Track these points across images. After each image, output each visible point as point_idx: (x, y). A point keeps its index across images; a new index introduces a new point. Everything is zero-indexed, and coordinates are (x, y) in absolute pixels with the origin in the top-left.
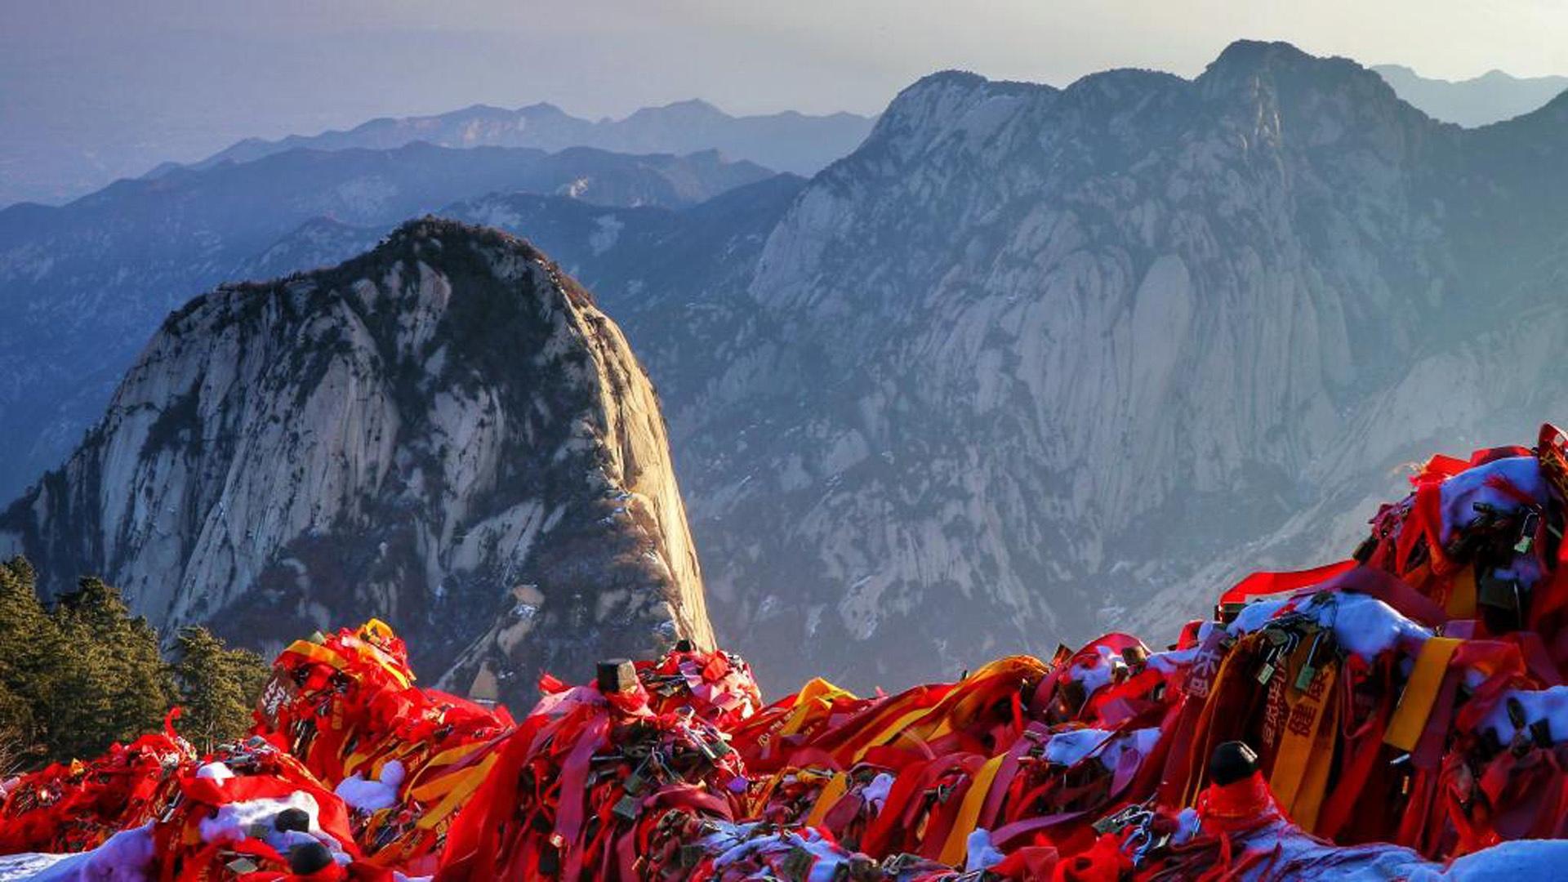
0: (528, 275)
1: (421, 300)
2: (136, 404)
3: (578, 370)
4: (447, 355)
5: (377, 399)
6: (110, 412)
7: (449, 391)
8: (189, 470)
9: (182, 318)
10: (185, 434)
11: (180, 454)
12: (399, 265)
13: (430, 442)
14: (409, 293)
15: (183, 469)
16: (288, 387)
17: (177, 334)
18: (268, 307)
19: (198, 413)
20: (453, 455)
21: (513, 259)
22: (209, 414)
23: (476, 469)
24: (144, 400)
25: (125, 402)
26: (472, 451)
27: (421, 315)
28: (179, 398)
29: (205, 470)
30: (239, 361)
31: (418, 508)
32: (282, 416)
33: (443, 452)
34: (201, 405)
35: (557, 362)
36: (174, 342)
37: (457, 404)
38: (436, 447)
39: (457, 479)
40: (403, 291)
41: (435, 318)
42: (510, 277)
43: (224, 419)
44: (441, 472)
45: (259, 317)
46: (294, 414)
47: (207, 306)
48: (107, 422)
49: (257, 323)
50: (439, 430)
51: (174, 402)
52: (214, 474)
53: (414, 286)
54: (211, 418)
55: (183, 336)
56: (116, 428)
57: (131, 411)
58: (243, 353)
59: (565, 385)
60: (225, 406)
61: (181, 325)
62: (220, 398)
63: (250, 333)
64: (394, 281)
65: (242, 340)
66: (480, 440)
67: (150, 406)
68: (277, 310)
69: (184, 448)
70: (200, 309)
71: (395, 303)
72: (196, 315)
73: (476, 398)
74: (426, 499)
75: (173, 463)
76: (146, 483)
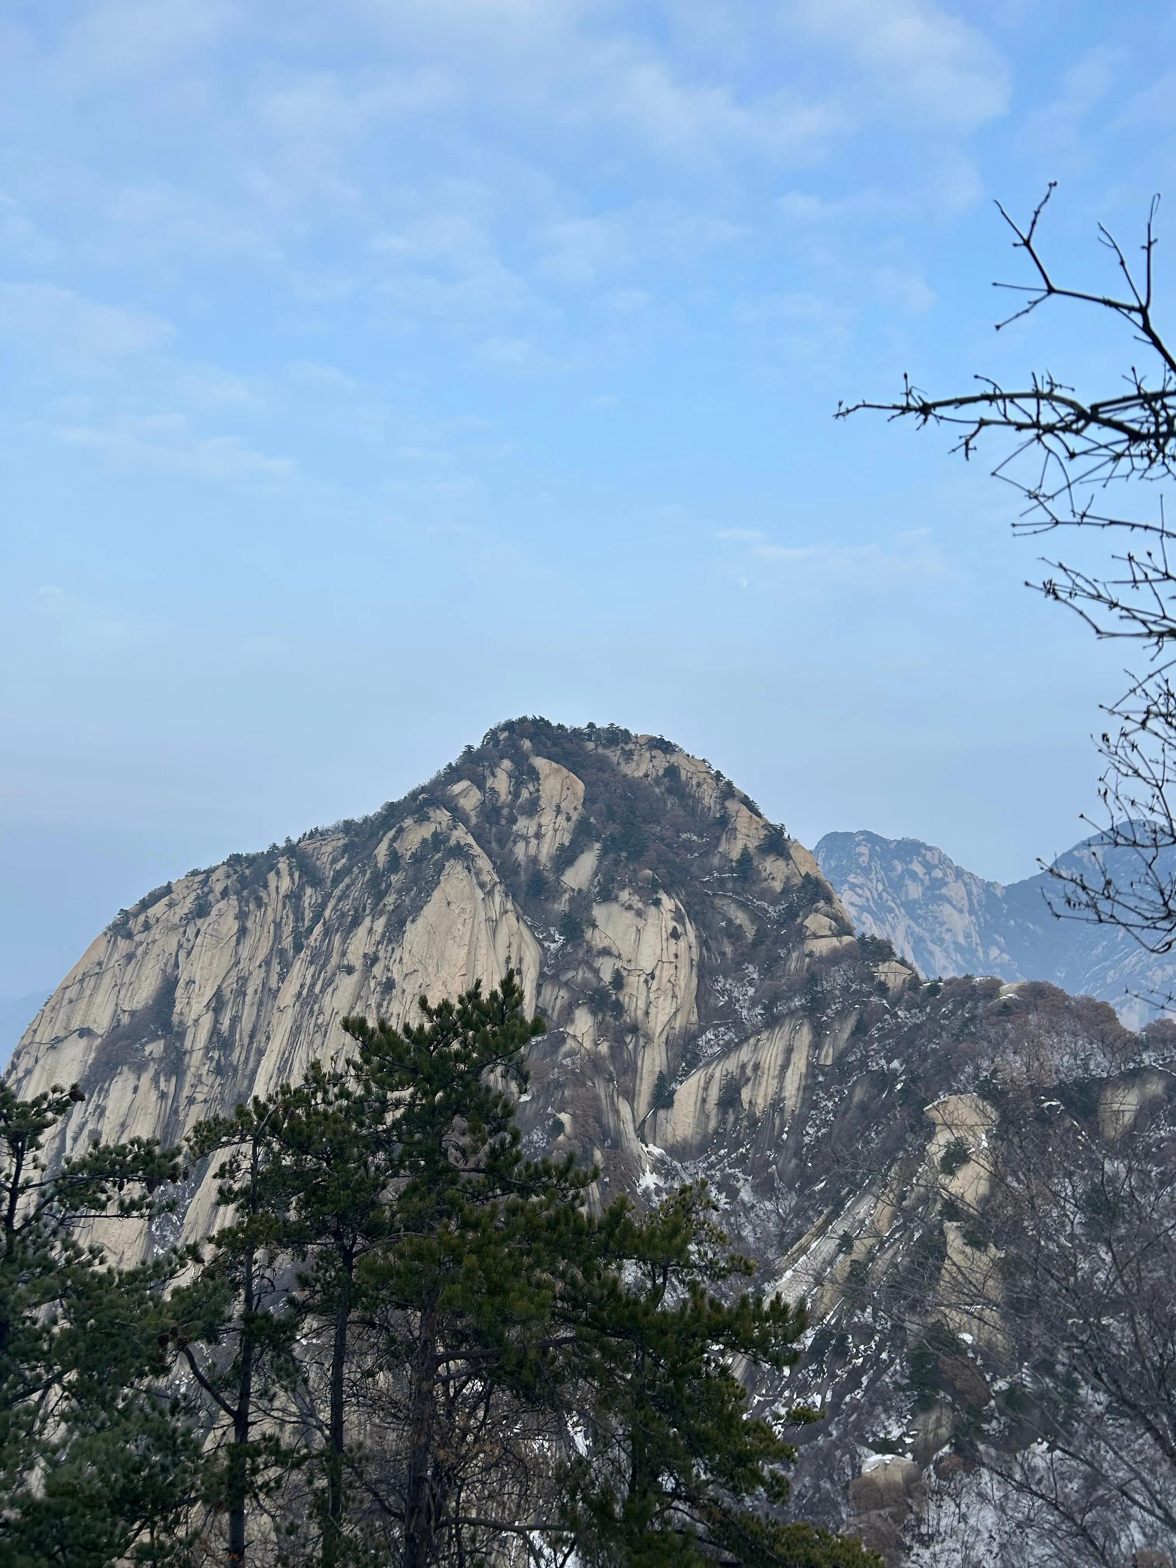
0: (672, 772)
1: (543, 803)
2: (62, 1034)
3: (781, 863)
4: (601, 858)
5: (511, 917)
6: (18, 1055)
7: (616, 899)
8: (163, 1096)
9: (136, 916)
10: (155, 1048)
11: (146, 1077)
12: (507, 764)
13: (596, 972)
14: (525, 794)
15: (154, 1095)
16: (368, 921)
17: (129, 936)
18: (278, 873)
19: (175, 1019)
20: (634, 983)
21: (648, 755)
22: (193, 1016)
23: (674, 996)
24: (75, 1025)
25: (46, 1035)
26: (666, 972)
27: (547, 819)
28: (133, 1013)
29: (186, 1092)
30: (238, 943)
31: (595, 1063)
32: (358, 963)
33: (618, 981)
34: (177, 1009)
35: (746, 857)
36: (123, 945)
37: (630, 915)
38: (607, 976)
39: (647, 1013)
40: (516, 795)
41: (569, 819)
42: (646, 775)
43: (216, 1021)
44: (618, 1008)
45: (266, 886)
46: (381, 954)
47: (173, 895)
48: (14, 1066)
49: (263, 894)
50: (606, 952)
51: (125, 1019)
52: (200, 1097)
53: (532, 788)
54: (196, 1021)
55: (137, 938)
56: (28, 1072)
57: (55, 1044)
58: (243, 931)
59: (765, 884)
60: (217, 1004)
61: (135, 925)
62: (209, 993)
63: (252, 906)
64: (501, 783)
65: (242, 916)
66: (676, 956)
67: (84, 1032)
68: (291, 875)
69: (152, 1068)
70: (165, 900)
71: (505, 812)
72: (158, 909)
73: (657, 903)
74: (604, 1048)
75: (136, 1089)
76: (90, 1126)
